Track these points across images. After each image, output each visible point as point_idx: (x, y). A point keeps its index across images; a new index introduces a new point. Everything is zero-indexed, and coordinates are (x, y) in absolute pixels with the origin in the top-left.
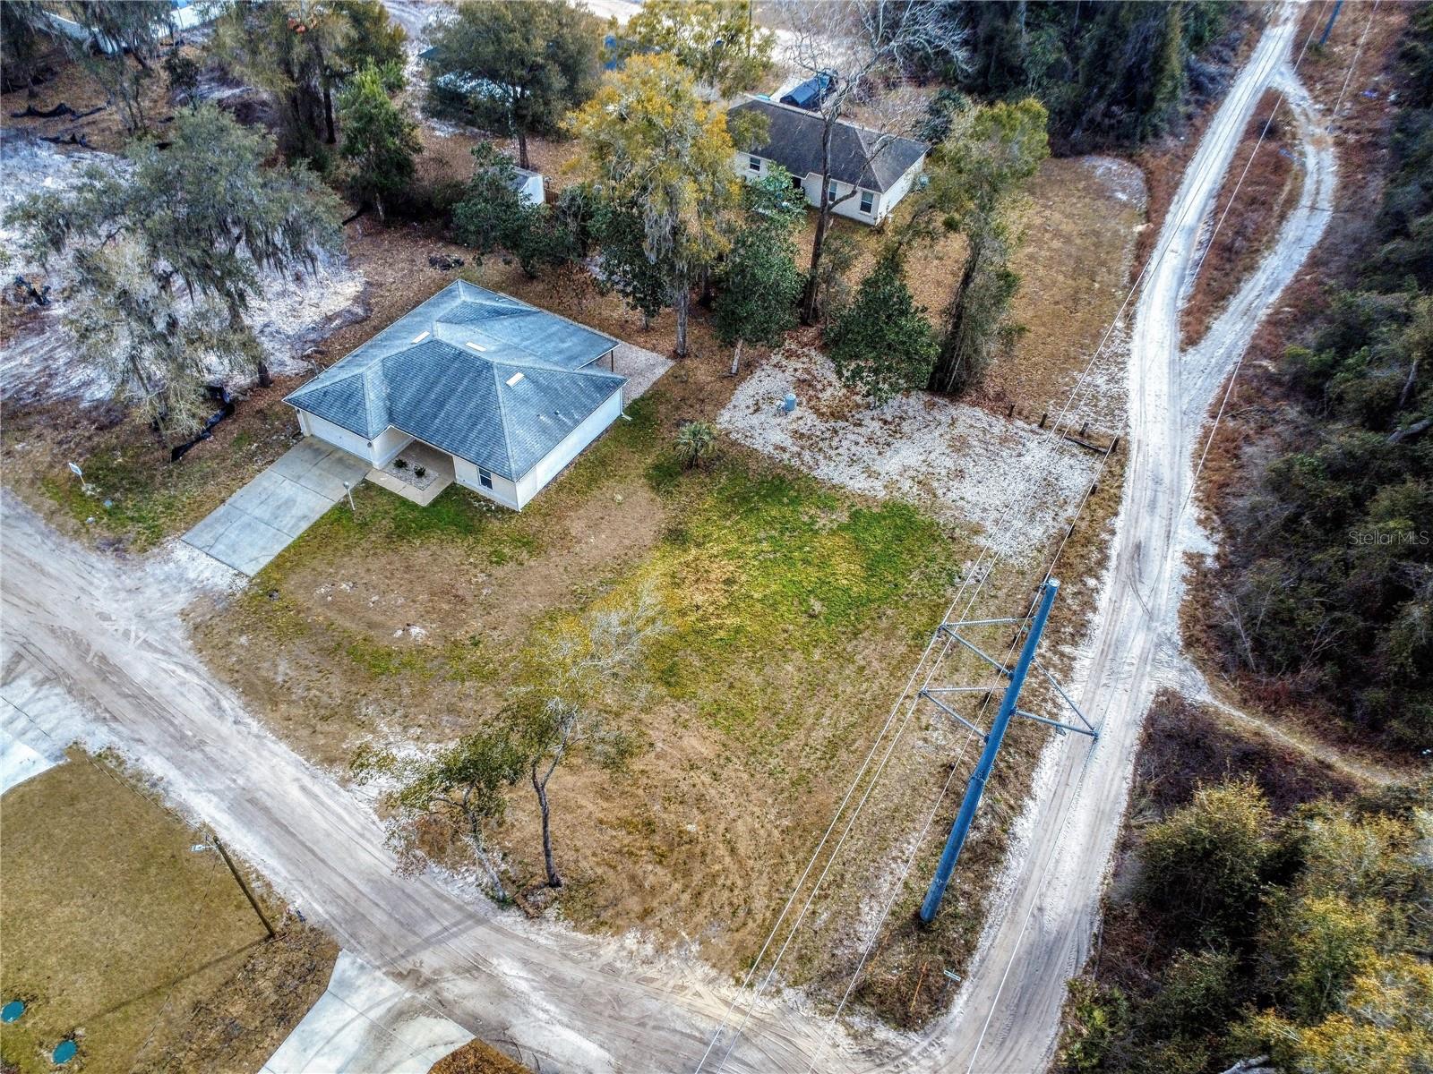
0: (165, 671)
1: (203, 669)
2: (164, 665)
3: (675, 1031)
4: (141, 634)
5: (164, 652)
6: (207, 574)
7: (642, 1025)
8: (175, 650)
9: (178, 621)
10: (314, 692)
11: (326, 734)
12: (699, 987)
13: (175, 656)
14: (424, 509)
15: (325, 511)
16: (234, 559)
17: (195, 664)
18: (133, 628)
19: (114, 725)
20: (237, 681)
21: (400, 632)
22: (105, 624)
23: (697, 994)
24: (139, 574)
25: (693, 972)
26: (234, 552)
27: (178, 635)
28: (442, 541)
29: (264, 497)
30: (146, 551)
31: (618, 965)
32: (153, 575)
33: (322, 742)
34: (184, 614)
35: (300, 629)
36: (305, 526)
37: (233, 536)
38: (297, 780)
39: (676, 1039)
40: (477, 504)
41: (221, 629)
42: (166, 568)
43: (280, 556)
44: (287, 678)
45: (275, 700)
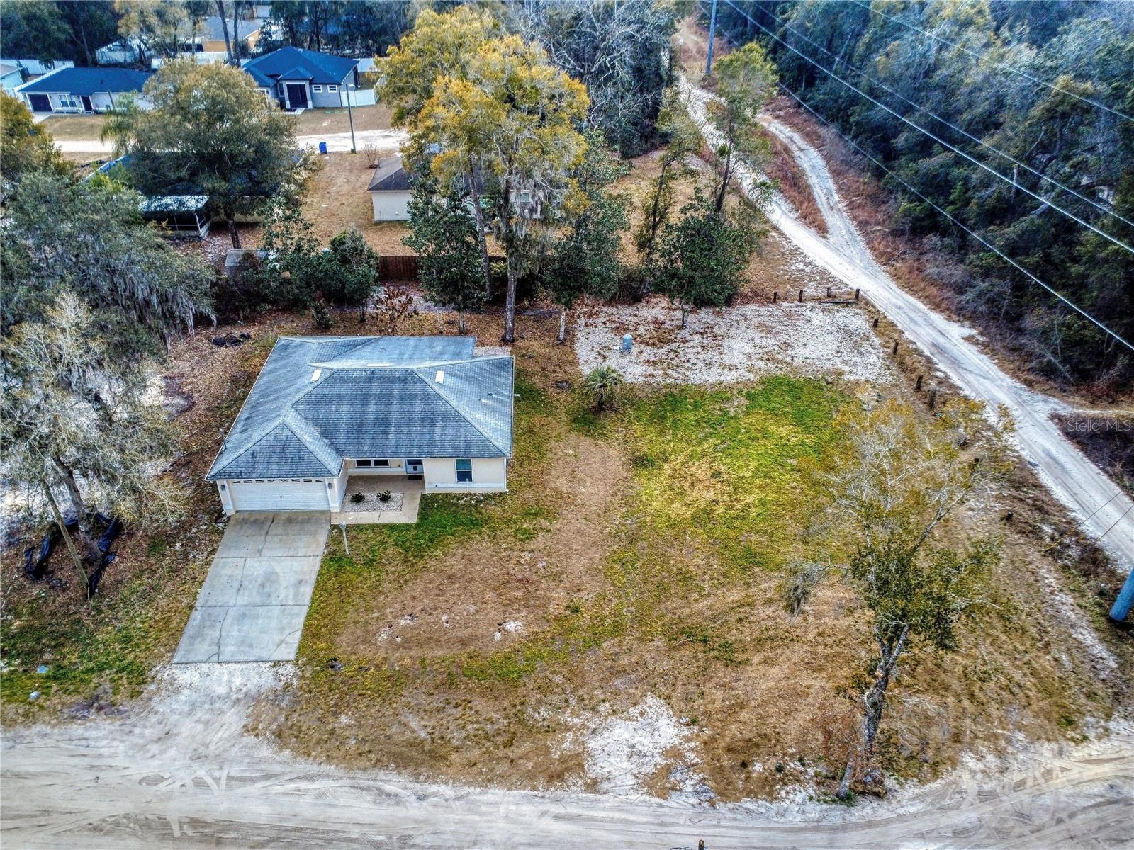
0: (286, 794)
1: (330, 769)
2: (279, 789)
3: (1085, 809)
4: (217, 774)
5: (267, 777)
6: (237, 681)
7: (1060, 821)
8: (277, 768)
9: (249, 739)
10: (470, 727)
11: (525, 756)
12: (1058, 763)
13: (283, 773)
14: (418, 525)
15: (317, 568)
16: (256, 653)
17: (315, 769)
18: (201, 773)
20: (378, 761)
21: (498, 636)
22: (162, 787)
23: (1063, 770)
24: (154, 719)
25: (1042, 755)
26: (251, 646)
27: (266, 751)
28: (461, 543)
29: (236, 585)
30: (140, 693)
31: (986, 788)
32: (173, 711)
33: (530, 766)
34: (251, 730)
35: (398, 680)
36: (308, 590)
37: (235, 633)
38: (544, 813)
39: (1093, 814)
40: (463, 502)
41: (309, 721)
42: (182, 698)
43: (307, 627)
44: (429, 729)
45: (443, 756)
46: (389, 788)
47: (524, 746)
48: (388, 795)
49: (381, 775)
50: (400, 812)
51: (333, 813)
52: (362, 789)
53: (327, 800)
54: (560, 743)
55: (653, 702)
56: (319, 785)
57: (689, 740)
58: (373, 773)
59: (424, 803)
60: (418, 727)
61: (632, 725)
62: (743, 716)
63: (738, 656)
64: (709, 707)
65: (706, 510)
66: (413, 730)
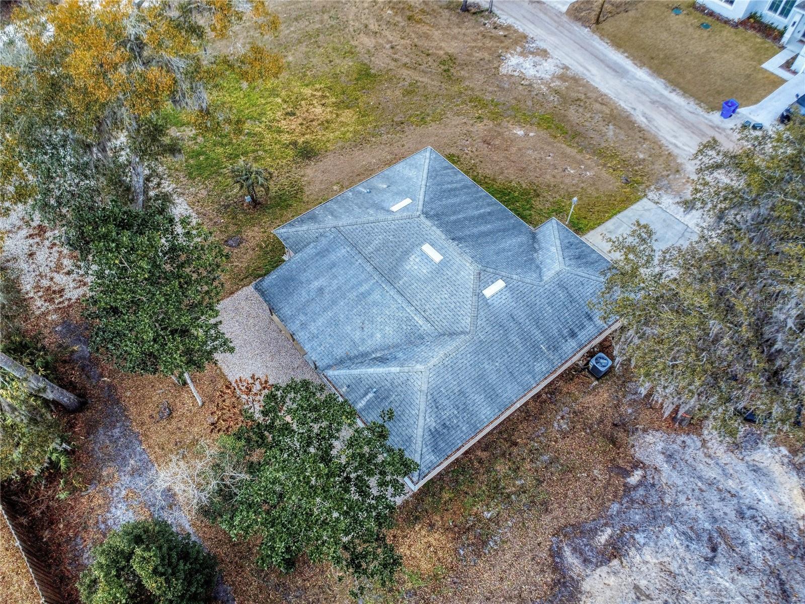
21: (532, 134)
44: (607, 127)
45: (611, 115)
46: (645, 120)
47: (574, 95)
53: (673, 133)
54: (559, 86)
55: (503, 70)
56: (673, 140)
57: (511, 54)
59: (634, 107)
60: (611, 131)
61: (524, 71)
62: (480, 44)
63: (445, 57)
64: (486, 54)
65: (337, 105)
66: (614, 131)
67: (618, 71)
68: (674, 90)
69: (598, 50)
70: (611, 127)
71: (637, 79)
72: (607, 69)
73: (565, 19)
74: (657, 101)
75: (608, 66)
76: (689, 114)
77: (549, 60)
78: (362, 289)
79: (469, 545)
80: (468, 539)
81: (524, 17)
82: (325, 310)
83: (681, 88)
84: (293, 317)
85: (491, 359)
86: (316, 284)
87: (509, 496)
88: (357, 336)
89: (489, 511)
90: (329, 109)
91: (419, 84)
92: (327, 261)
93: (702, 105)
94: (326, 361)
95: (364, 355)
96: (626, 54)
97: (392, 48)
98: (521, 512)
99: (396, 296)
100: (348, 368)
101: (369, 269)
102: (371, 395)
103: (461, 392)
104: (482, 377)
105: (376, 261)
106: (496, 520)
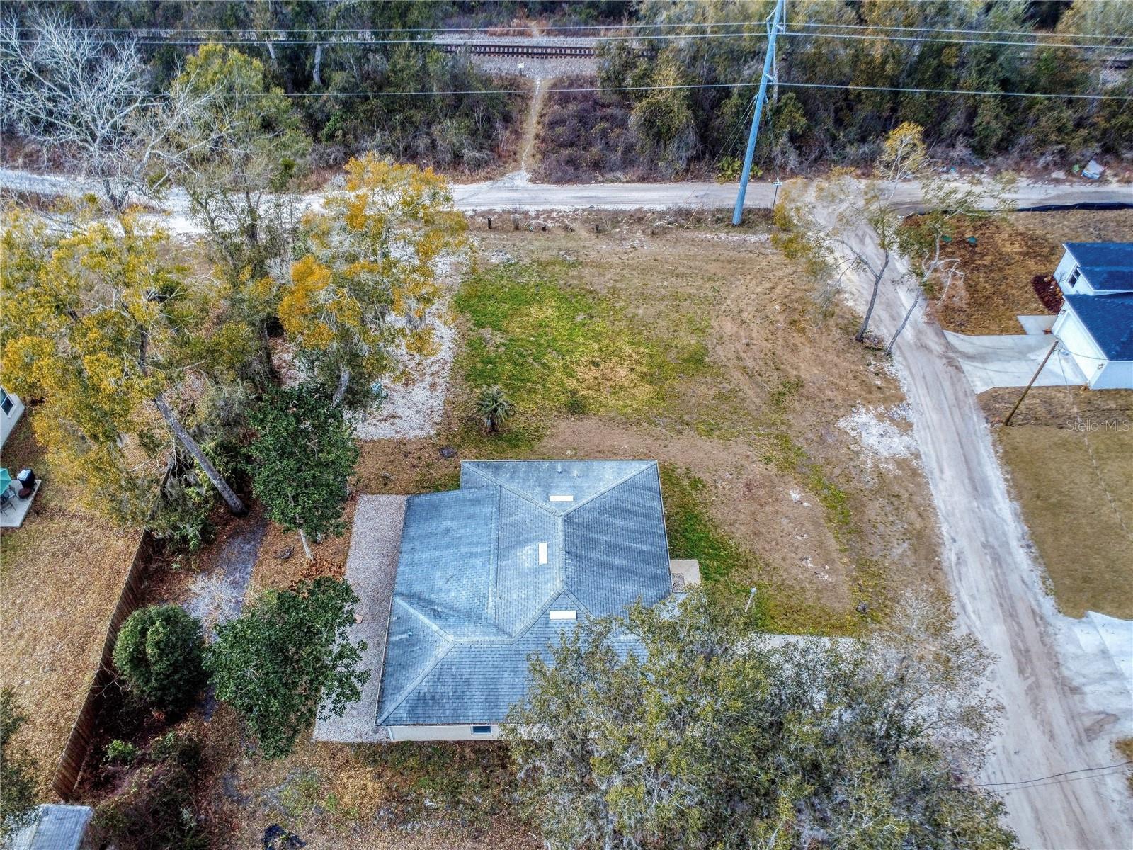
0: (979, 617)
2: (978, 623)
10: (891, 519)
13: (966, 624)
14: (699, 559)
19: (1036, 608)
21: (806, 504)
35: (864, 565)
44: (901, 542)
45: (919, 532)
46: (953, 558)
47: (897, 489)
48: (958, 559)
49: (945, 564)
50: (967, 552)
51: (983, 587)
52: (960, 574)
53: (975, 593)
54: (889, 470)
55: (842, 424)
56: (966, 600)
57: (868, 409)
58: (946, 569)
59: (957, 538)
60: (900, 549)
61: (864, 434)
62: (843, 384)
63: (793, 380)
64: (839, 398)
65: (643, 376)
66: (905, 551)
67: (978, 489)
68: (1029, 546)
69: (978, 453)
70: (906, 545)
71: (994, 511)
72: (967, 481)
73: (971, 401)
74: (993, 548)
75: (971, 479)
76: (1019, 583)
77: (906, 438)
78: (474, 550)
79: (392, 813)
80: (396, 808)
81: (924, 377)
82: (437, 548)
83: (1041, 549)
84: (412, 539)
85: (515, 671)
86: (449, 524)
87: (458, 802)
88: (439, 583)
89: (432, 801)
90: (633, 376)
91: (740, 394)
92: (471, 510)
93: (1049, 582)
94: (403, 589)
95: (431, 602)
96: (1008, 476)
97: (748, 345)
98: (455, 821)
99: (492, 572)
100: (411, 604)
101: (494, 537)
102: (405, 636)
103: (468, 681)
104: (496, 681)
105: (502, 534)
106: (430, 813)
